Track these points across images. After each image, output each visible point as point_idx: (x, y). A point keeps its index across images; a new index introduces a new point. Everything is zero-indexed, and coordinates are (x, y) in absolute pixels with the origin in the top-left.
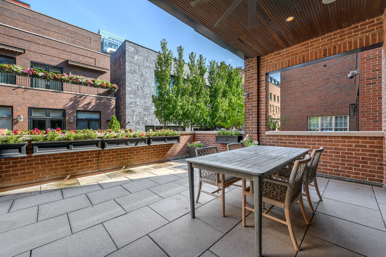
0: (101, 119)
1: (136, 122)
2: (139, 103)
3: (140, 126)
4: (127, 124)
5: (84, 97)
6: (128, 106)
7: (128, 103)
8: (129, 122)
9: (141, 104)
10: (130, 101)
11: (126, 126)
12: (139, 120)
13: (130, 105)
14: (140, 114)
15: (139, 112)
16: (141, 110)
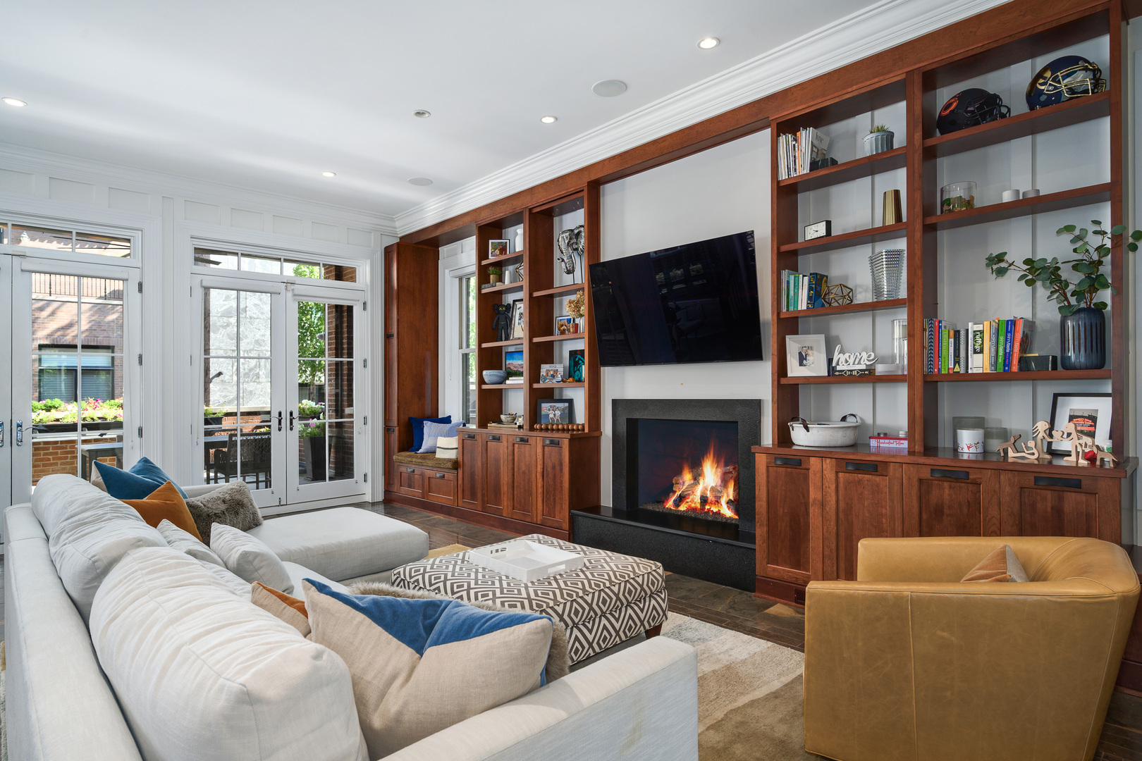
0: (116, 368)
1: (247, 371)
2: (255, 311)
3: (258, 386)
4: (213, 378)
5: (55, 305)
6: (219, 324)
7: (218, 313)
8: (220, 374)
9: (262, 313)
10: (225, 308)
11: (211, 384)
12: (255, 367)
13: (225, 319)
14: (261, 345)
15: (257, 342)
16: (263, 335)
